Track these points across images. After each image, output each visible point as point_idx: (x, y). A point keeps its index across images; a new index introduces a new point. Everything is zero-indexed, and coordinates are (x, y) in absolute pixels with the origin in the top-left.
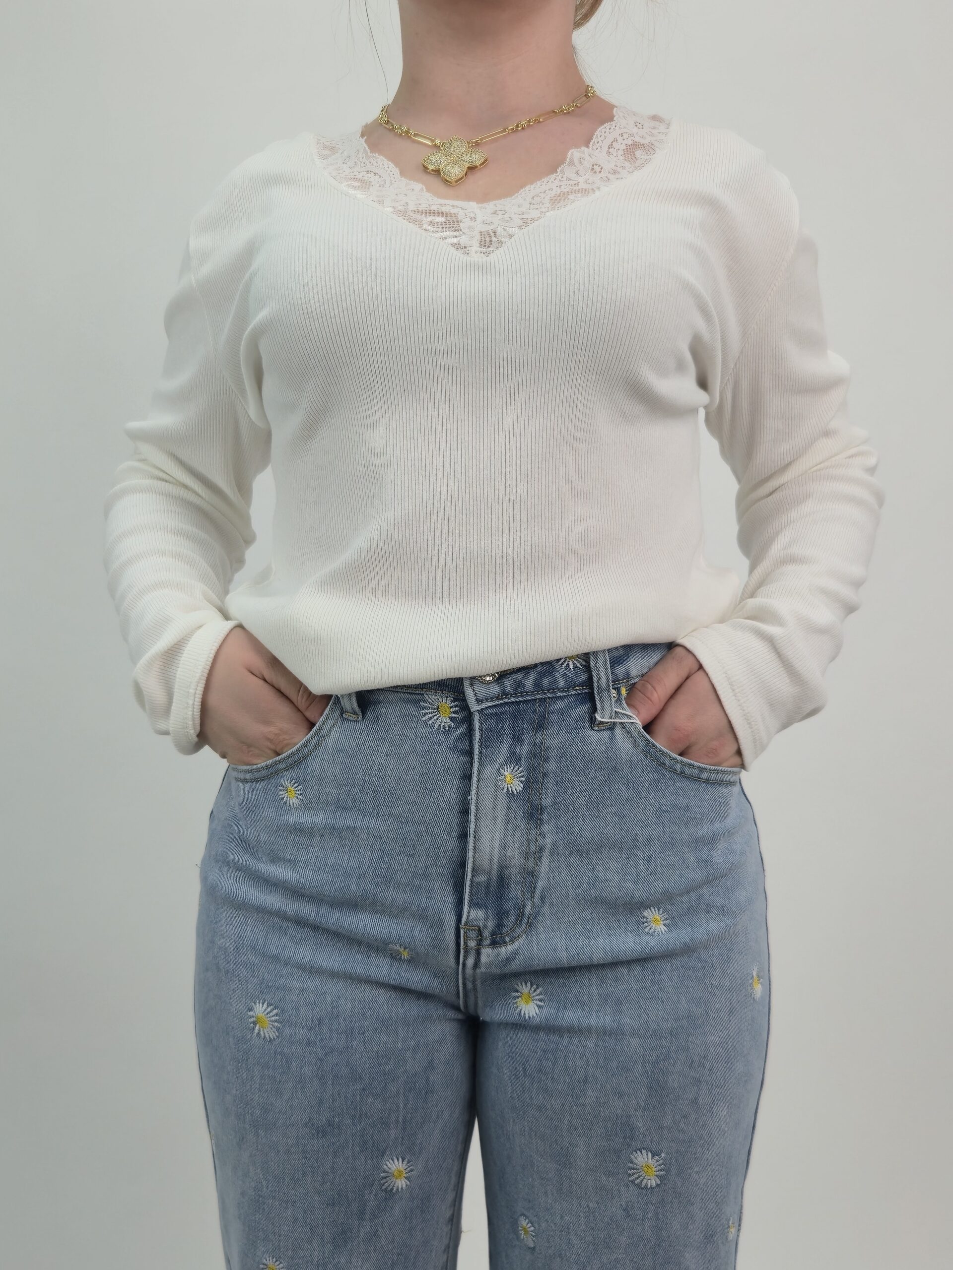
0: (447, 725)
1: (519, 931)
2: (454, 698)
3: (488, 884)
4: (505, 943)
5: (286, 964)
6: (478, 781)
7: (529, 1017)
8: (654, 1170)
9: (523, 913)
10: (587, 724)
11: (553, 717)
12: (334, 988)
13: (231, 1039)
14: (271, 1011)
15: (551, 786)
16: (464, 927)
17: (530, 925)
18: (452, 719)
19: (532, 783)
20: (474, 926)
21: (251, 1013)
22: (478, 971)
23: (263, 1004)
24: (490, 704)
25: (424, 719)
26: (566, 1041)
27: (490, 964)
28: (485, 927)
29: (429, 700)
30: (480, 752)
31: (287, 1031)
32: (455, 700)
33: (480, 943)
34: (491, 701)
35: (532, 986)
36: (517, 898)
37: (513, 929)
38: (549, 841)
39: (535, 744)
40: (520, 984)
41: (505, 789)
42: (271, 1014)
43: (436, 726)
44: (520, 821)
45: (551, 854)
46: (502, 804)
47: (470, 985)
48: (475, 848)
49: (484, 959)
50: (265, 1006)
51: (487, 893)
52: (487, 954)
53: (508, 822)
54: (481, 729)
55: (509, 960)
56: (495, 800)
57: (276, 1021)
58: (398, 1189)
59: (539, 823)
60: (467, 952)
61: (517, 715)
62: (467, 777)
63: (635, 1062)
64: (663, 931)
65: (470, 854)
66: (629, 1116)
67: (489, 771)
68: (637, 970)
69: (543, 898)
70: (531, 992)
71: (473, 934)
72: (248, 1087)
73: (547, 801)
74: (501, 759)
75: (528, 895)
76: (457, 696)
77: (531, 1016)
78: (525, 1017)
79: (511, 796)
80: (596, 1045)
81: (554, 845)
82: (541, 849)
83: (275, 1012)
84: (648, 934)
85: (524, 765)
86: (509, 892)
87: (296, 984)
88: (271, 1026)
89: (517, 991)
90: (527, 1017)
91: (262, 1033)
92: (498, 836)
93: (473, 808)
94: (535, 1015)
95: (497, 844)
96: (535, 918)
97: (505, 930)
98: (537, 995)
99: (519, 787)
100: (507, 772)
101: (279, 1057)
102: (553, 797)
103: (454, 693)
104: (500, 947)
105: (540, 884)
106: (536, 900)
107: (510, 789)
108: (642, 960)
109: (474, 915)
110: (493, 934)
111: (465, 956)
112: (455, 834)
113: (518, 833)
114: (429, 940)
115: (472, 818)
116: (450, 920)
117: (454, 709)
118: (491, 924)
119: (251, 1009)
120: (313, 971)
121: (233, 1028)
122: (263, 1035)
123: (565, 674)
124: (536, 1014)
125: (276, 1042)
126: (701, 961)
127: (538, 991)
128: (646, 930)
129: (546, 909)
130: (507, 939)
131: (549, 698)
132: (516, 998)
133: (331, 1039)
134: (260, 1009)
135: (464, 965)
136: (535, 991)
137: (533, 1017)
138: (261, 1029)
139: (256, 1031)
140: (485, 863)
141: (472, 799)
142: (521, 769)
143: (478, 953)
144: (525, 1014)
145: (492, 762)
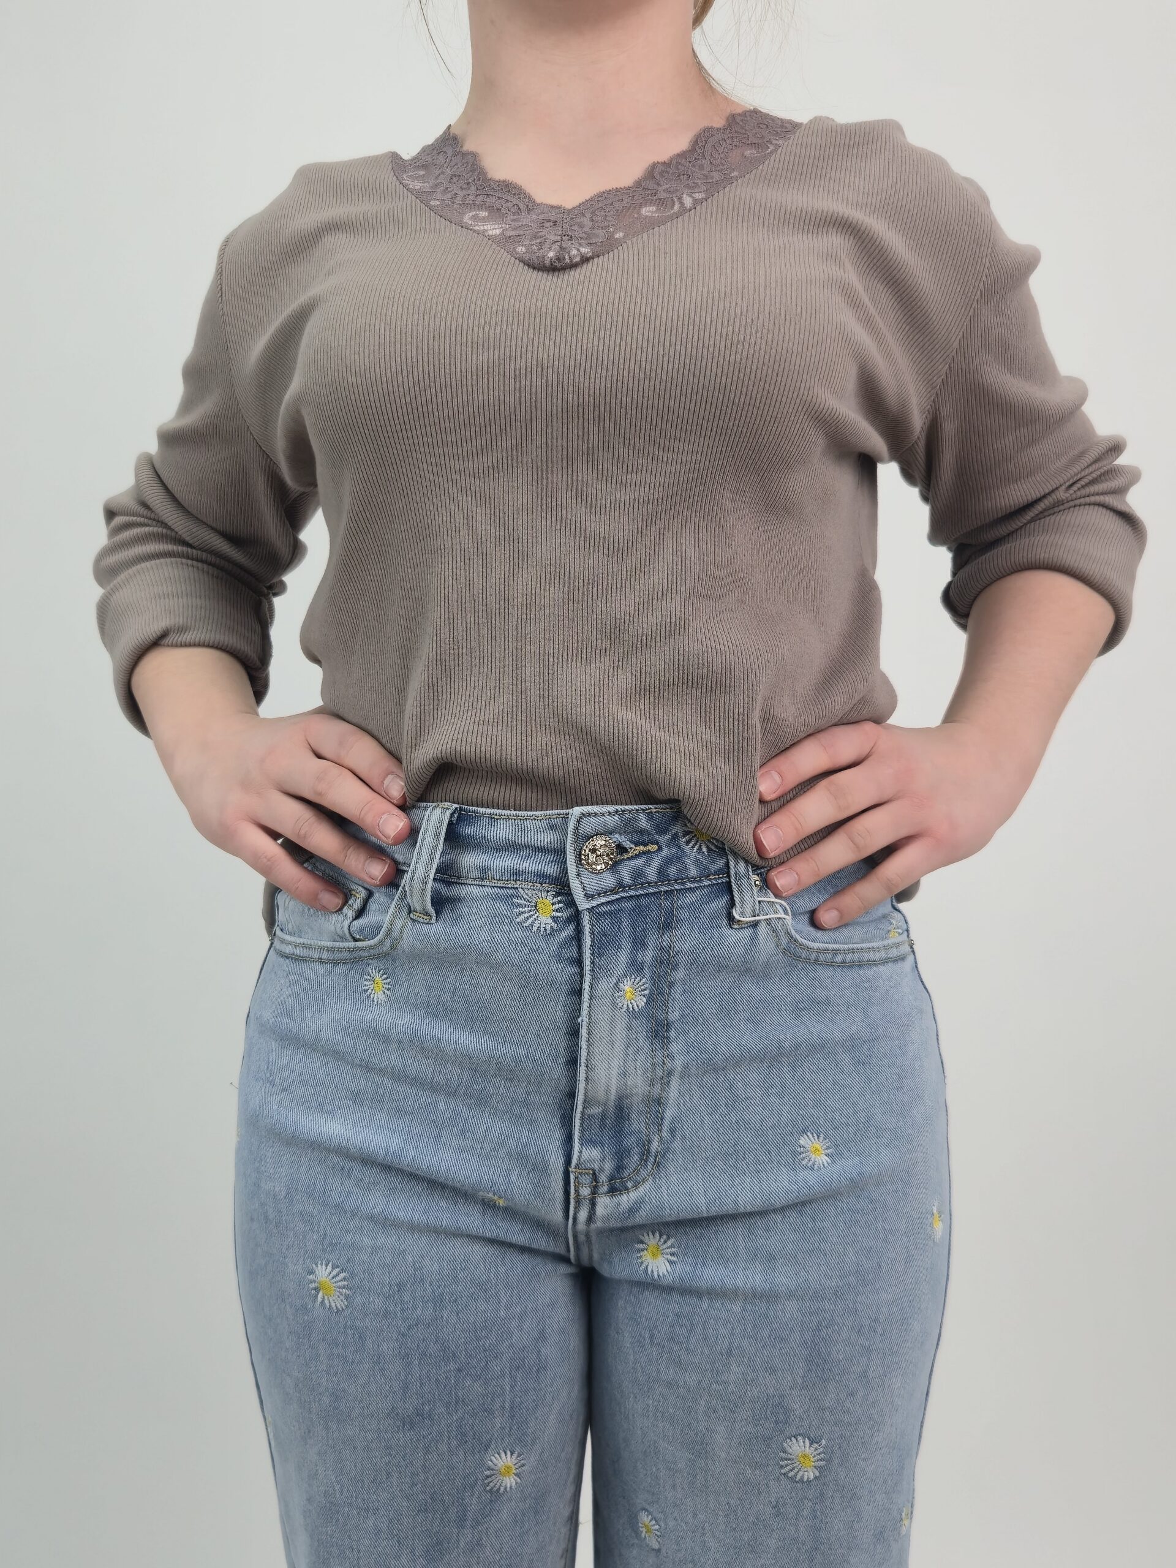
0: (548, 927)
1: (643, 1173)
2: (556, 892)
3: (603, 1116)
4: (627, 1189)
5: (353, 1216)
6: (590, 999)
7: (659, 1276)
8: (812, 1459)
9: (649, 1151)
10: (725, 922)
11: (684, 914)
12: (416, 1246)
13: (288, 1307)
14: (337, 1275)
15: (678, 996)
16: (574, 1170)
17: (657, 1165)
18: (554, 918)
19: (657, 995)
20: (587, 1169)
21: (311, 1277)
22: (593, 1226)
23: (327, 1265)
24: (603, 900)
25: (518, 920)
26: (705, 1304)
27: (606, 1219)
28: (602, 1170)
29: (525, 896)
30: (593, 963)
31: (358, 1300)
32: (558, 894)
33: (595, 1191)
34: (603, 896)
35: (661, 1236)
36: (640, 1132)
37: (637, 1171)
38: (679, 1063)
39: (662, 949)
40: (645, 1235)
41: (625, 1006)
42: (338, 1278)
43: (535, 929)
44: (642, 1042)
45: (681, 1078)
47: (582, 1238)
48: (587, 1079)
49: (600, 1211)
50: (329, 1268)
51: (602, 1126)
52: (604, 1206)
53: (627, 1047)
54: (592, 933)
55: (632, 1211)
56: (613, 1020)
57: (344, 1287)
58: (506, 1489)
59: (665, 1041)
60: (578, 1202)
61: (638, 912)
62: (578, 992)
63: (792, 1330)
64: (826, 1165)
65: (581, 1086)
66: (782, 1396)
67: (605, 986)
68: (793, 1217)
69: (672, 1132)
70: (660, 1243)
71: (586, 1180)
72: (313, 1369)
74: (620, 970)
75: (654, 1128)
76: (560, 889)
77: (661, 1275)
78: (653, 1276)
79: (632, 1014)
80: (744, 1309)
81: (686, 1067)
82: (670, 1073)
83: (342, 1275)
84: (806, 1167)
85: (648, 975)
86: (630, 1125)
87: (367, 1241)
88: (338, 1294)
89: (642, 1242)
90: (656, 1276)
91: (326, 1302)
92: (616, 1063)
93: (584, 1032)
94: (666, 1273)
95: (614, 1072)
96: (663, 1156)
97: (626, 1174)
98: (668, 1248)
99: (642, 1002)
100: (627, 986)
101: (350, 1332)
103: (557, 885)
104: (621, 1194)
105: (669, 1114)
106: (665, 1134)
108: (799, 1205)
109: (586, 1154)
110: (611, 1178)
111: (575, 1208)
112: (561, 1060)
113: (641, 1058)
114: (530, 1187)
115: (583, 1044)
116: (556, 1162)
117: (557, 906)
118: (608, 1166)
119: (312, 1272)
120: (387, 1223)
121: (289, 1295)
122: (328, 1304)
123: (697, 860)
124: (667, 1271)
125: (346, 1313)
126: (871, 1201)
127: (669, 1243)
128: (804, 1162)
129: (677, 1145)
130: (629, 1184)
131: (677, 890)
132: (639, 1251)
133: (415, 1308)
134: (323, 1272)
135: (575, 1219)
136: (665, 1242)
137: (664, 1275)
138: (326, 1297)
139: (319, 1299)
140: (601, 1095)
141: (582, 1021)
143: (593, 1203)
144: (652, 1271)
145: (608, 973)
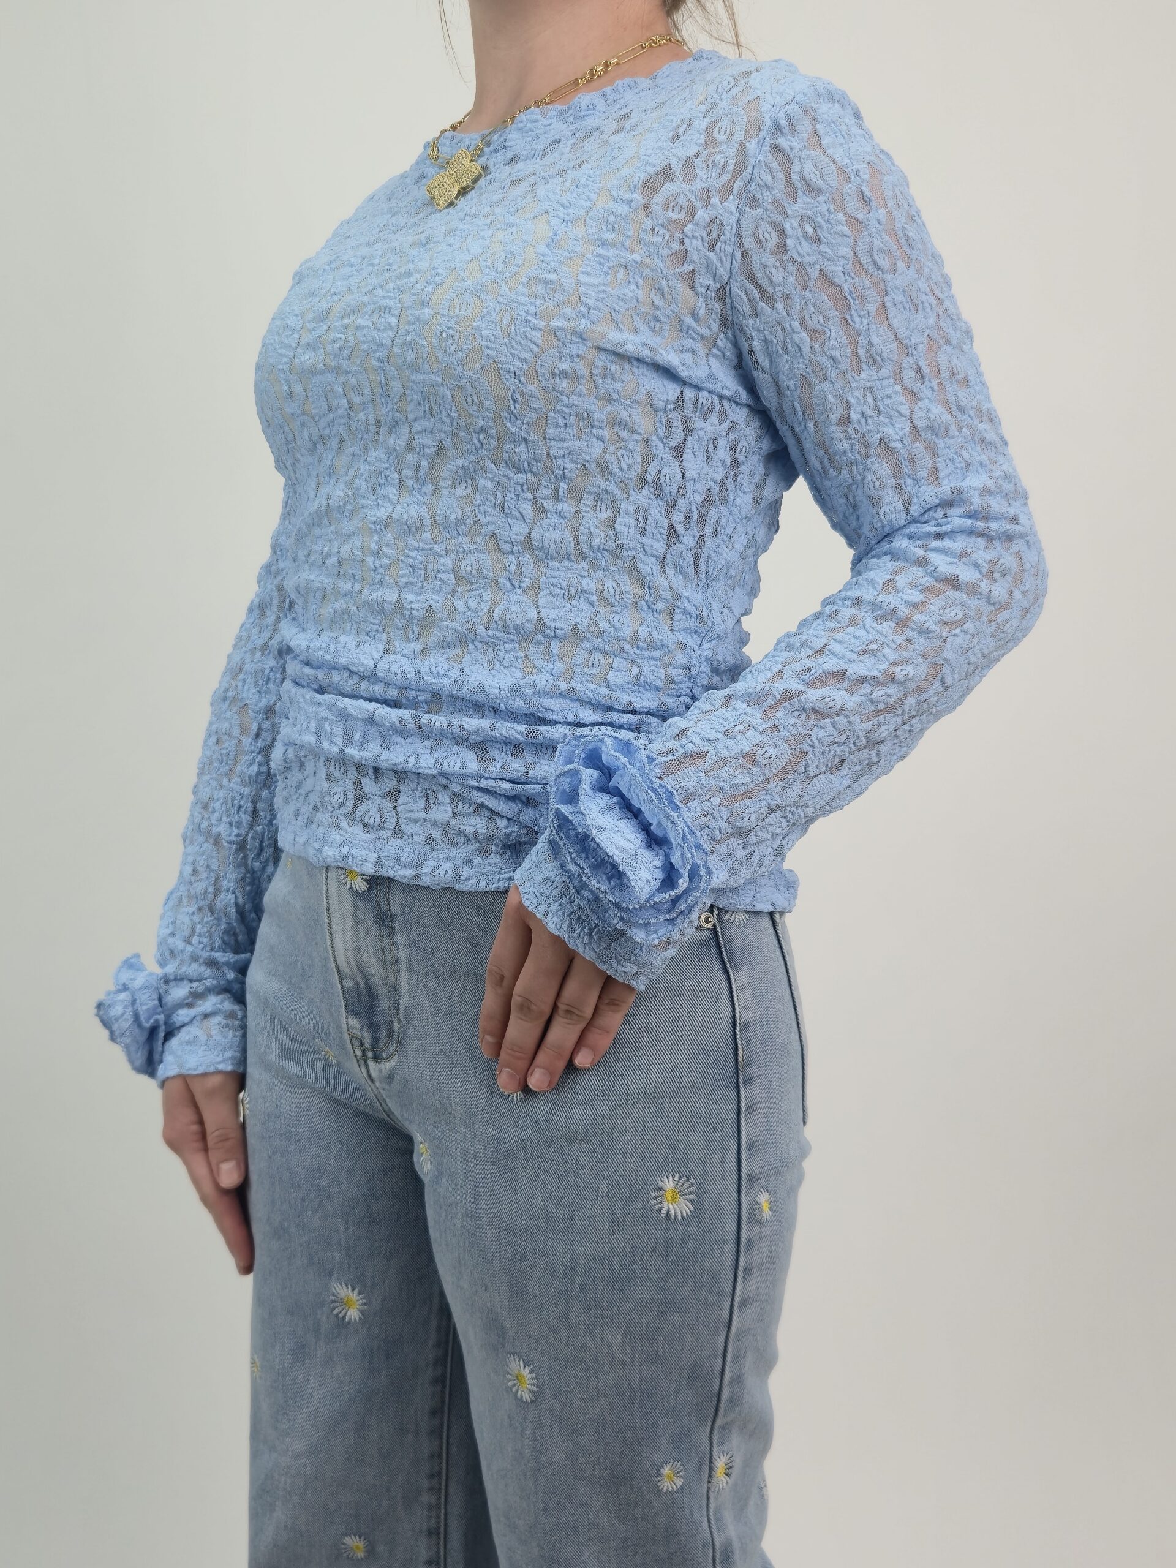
3: (358, 991)
4: (383, 1059)
8: (527, 1382)
17: (400, 1044)
19: (378, 884)
20: (354, 1034)
22: (376, 1086)
28: (363, 1037)
33: (364, 1054)
36: (386, 1013)
37: (387, 1046)
38: (402, 953)
41: (348, 885)
44: (370, 924)
45: (408, 970)
46: (348, 902)
48: (332, 946)
49: (373, 1073)
51: (360, 1000)
52: (373, 1068)
53: (357, 923)
55: (390, 1078)
56: (340, 895)
58: (351, 1319)
59: (391, 931)
60: (358, 1062)
71: (357, 1043)
73: (396, 909)
75: (394, 1011)
79: (356, 894)
81: (409, 959)
86: (379, 1004)
92: (348, 936)
93: (325, 901)
94: (428, 1171)
95: (350, 946)
97: (381, 1045)
99: (364, 886)
102: (402, 905)
104: (381, 1062)
107: (354, 886)
109: (350, 1021)
110: (372, 1046)
118: (367, 1035)
130: (384, 1055)
141: (324, 890)
143: (367, 1065)
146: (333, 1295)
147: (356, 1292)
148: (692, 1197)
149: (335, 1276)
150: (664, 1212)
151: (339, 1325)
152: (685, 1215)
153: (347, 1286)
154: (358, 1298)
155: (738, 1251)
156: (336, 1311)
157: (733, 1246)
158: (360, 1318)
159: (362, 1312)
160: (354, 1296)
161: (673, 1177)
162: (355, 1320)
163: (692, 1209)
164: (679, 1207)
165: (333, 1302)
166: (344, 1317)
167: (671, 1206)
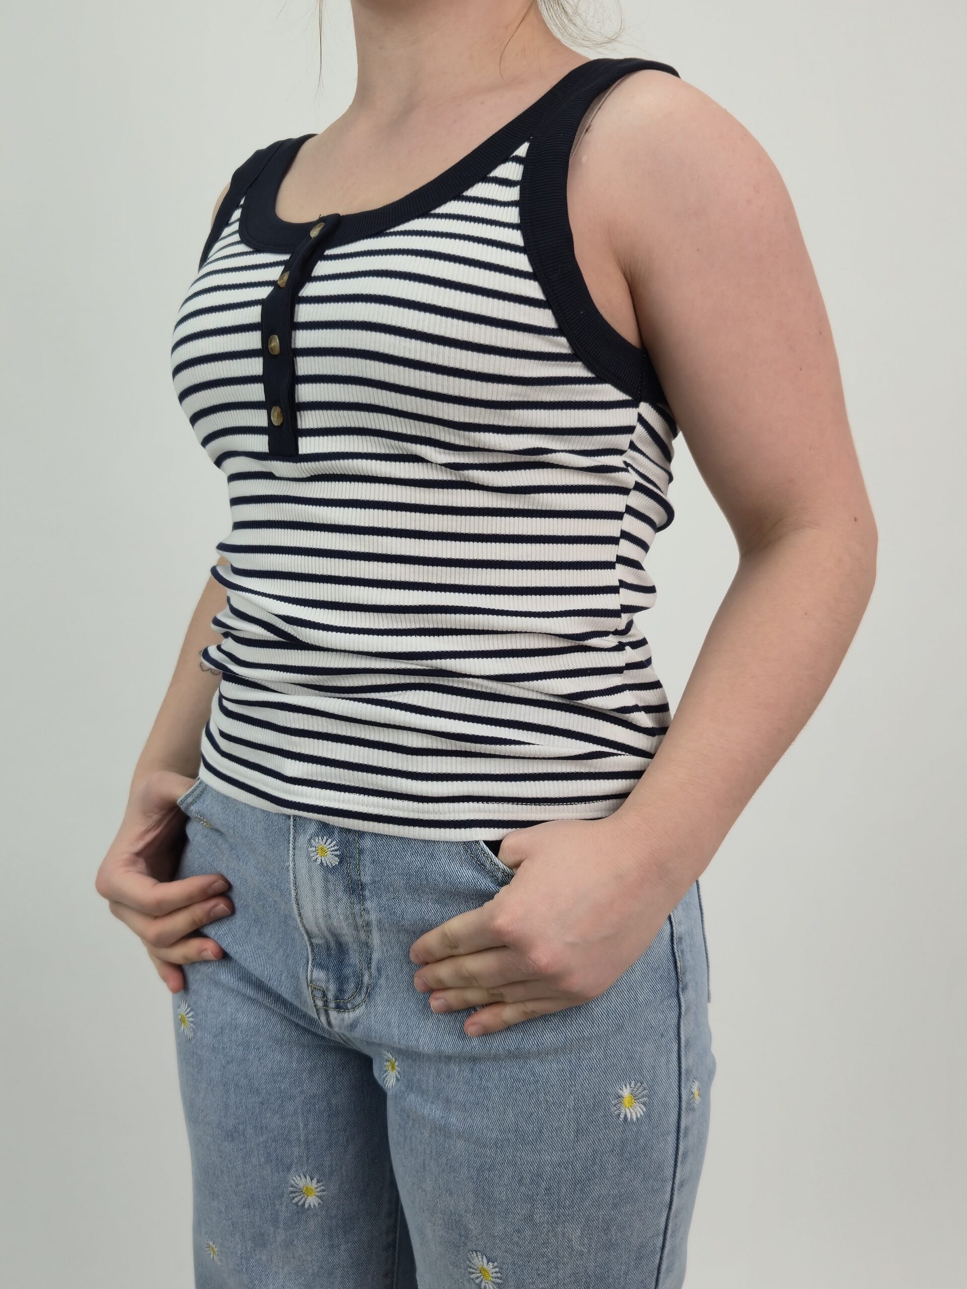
3: (326, 946)
4: (347, 1009)
5: (199, 971)
8: (490, 1275)
14: (190, 1012)
15: (367, 863)
16: (310, 985)
19: (348, 858)
20: (318, 986)
21: (179, 1011)
22: (333, 1030)
23: (185, 1004)
27: (339, 1026)
28: (328, 989)
30: (295, 820)
31: (199, 1034)
33: (326, 1004)
38: (373, 917)
41: (319, 861)
42: (189, 1015)
44: (340, 894)
46: (318, 876)
48: (300, 914)
49: (333, 1020)
50: (186, 1006)
51: (329, 954)
52: (334, 1017)
55: (352, 1026)
56: (310, 870)
59: (362, 899)
60: (318, 1010)
65: (298, 920)
67: (302, 840)
70: (394, 1061)
71: (319, 994)
73: (366, 879)
74: (312, 831)
80: (430, 1136)
82: (369, 924)
85: (338, 839)
88: (189, 1026)
91: (185, 1031)
93: (291, 875)
96: (373, 989)
97: (346, 996)
98: (397, 1067)
99: (335, 861)
100: (319, 844)
101: (195, 1057)
102: (371, 875)
104: (344, 1012)
106: (374, 971)
107: (324, 862)
109: (316, 974)
110: (336, 998)
111: (318, 1014)
115: (292, 885)
118: (333, 988)
119: (179, 1007)
122: (185, 1033)
124: (392, 1085)
125: (193, 1042)
126: (534, 1074)
127: (397, 1063)
130: (349, 1006)
132: (387, 1061)
134: (184, 1008)
135: (321, 1021)
137: (390, 1088)
138: (185, 1027)
139: (182, 1028)
141: (290, 866)
142: (334, 842)
143: (328, 1014)
144: (387, 1082)
145: (304, 831)
146: (292, 1186)
147: (315, 1181)
148: (645, 1099)
149: (293, 1169)
150: (622, 1116)
151: (298, 1212)
152: (639, 1116)
153: (306, 1177)
154: (317, 1186)
155: (678, 1139)
156: (296, 1200)
157: (674, 1135)
158: (319, 1204)
159: (320, 1197)
160: (314, 1184)
161: (630, 1084)
162: (315, 1206)
163: (645, 1110)
164: (633, 1110)
165: (292, 1192)
166: (304, 1204)
167: (627, 1110)
